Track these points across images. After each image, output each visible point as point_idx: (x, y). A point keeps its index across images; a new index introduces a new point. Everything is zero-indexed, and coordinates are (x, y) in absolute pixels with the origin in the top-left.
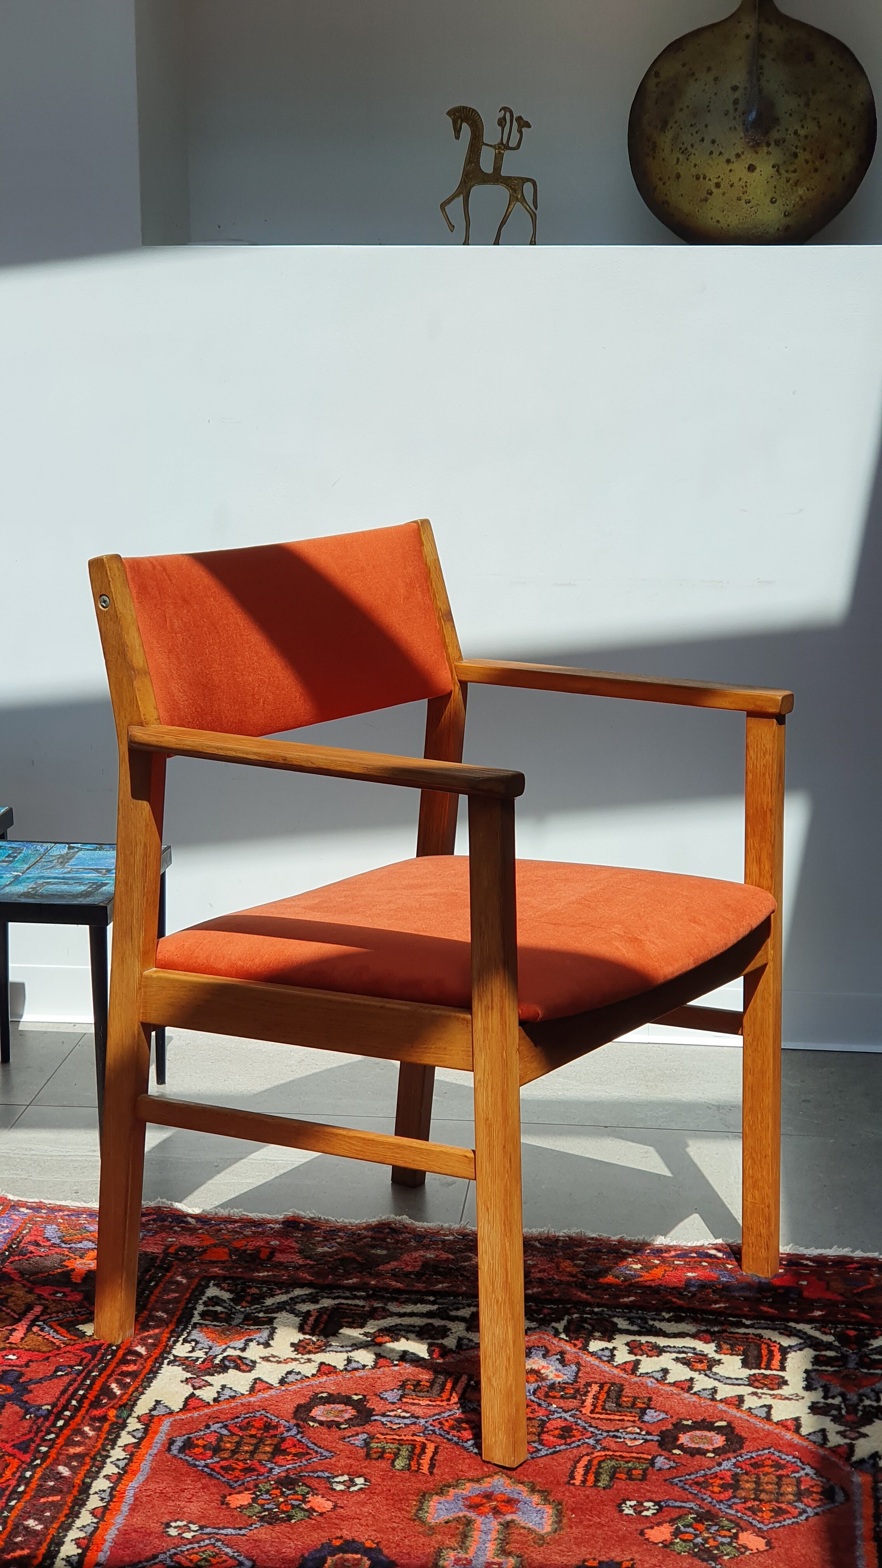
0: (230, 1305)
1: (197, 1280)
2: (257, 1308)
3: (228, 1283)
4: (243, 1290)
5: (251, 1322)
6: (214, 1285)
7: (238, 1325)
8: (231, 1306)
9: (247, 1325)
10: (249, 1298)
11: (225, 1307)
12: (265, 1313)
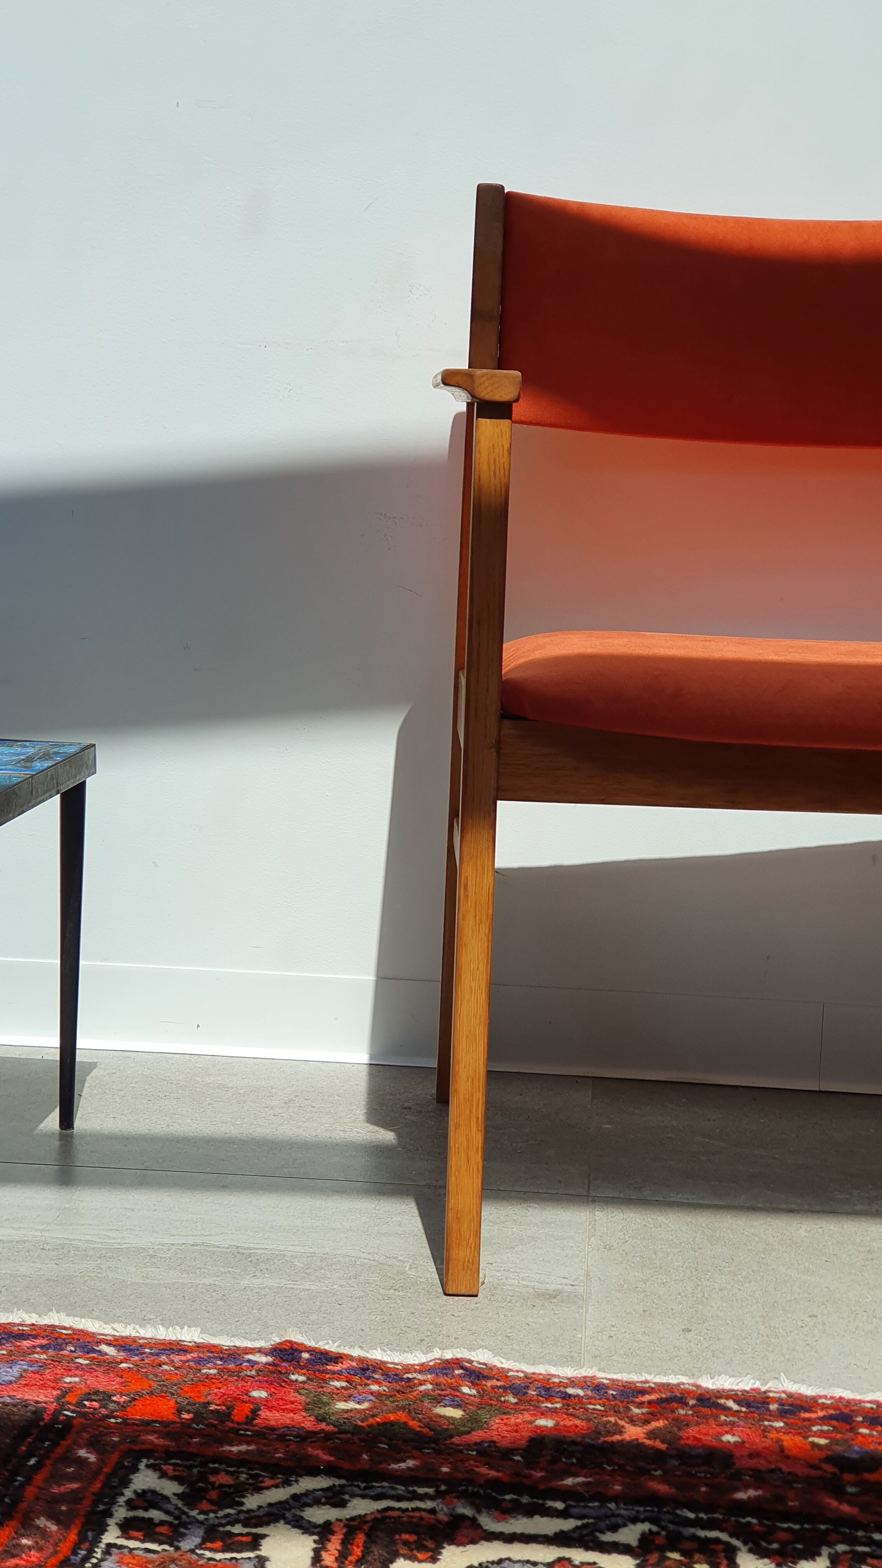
0: (177, 1508)
1: (115, 1457)
2: (228, 1516)
3: (174, 1465)
4: (203, 1477)
5: (219, 1544)
6: (148, 1466)
7: (192, 1551)
8: (179, 1509)
9: (211, 1550)
10: (214, 1494)
11: (167, 1512)
12: (245, 1526)
